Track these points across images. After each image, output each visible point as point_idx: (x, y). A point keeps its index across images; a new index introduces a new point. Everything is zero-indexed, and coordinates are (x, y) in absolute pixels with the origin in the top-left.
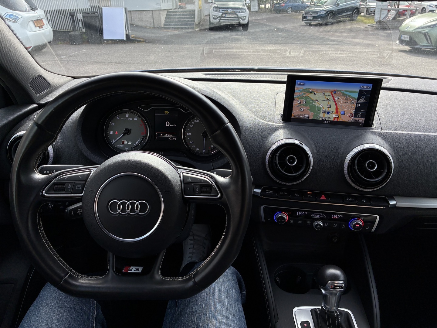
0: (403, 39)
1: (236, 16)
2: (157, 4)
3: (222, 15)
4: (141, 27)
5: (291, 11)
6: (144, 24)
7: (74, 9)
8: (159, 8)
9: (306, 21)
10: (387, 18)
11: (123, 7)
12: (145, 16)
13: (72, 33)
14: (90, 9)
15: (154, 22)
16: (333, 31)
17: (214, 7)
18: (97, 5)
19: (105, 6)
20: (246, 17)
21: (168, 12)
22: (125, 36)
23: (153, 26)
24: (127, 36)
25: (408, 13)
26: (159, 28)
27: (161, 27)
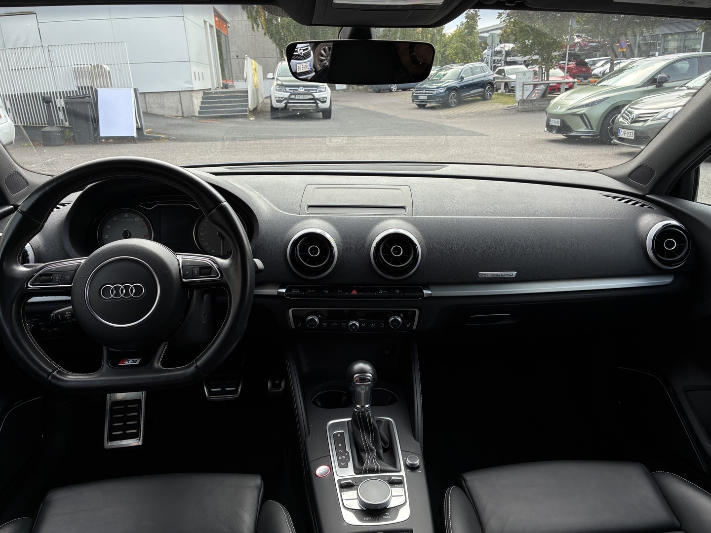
0: (553, 124)
1: (311, 97)
2: (188, 82)
3: (290, 95)
4: (163, 116)
5: (396, 89)
6: (166, 112)
7: (50, 93)
8: (190, 87)
9: (418, 103)
10: (532, 96)
11: (131, 87)
12: (168, 99)
13: (48, 129)
14: (76, 91)
15: (183, 108)
16: (458, 116)
17: (278, 85)
18: (89, 85)
19: (101, 87)
20: (326, 98)
21: (204, 94)
22: (135, 130)
23: (181, 115)
24: (139, 130)
25: (563, 88)
26: (191, 117)
27: (195, 116)
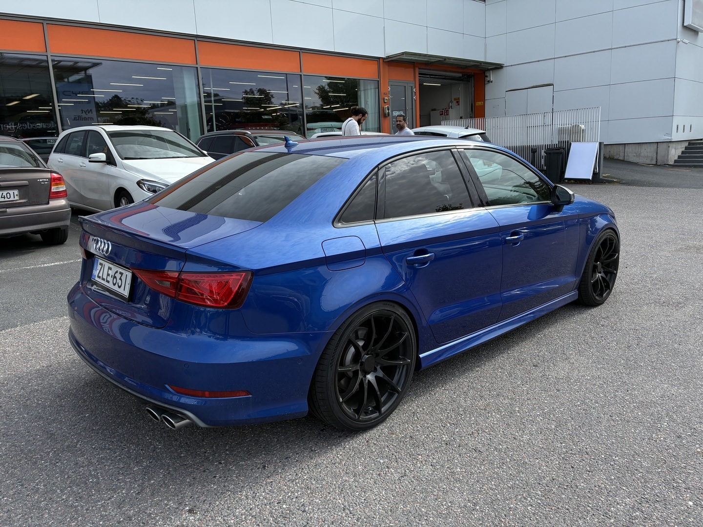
2: (666, 134)
6: (641, 161)
8: (668, 139)
11: (598, 142)
12: (645, 149)
15: (658, 157)
19: (575, 141)
21: (689, 144)
22: (591, 175)
23: (654, 163)
24: (595, 174)
26: (665, 165)
27: (668, 164)
